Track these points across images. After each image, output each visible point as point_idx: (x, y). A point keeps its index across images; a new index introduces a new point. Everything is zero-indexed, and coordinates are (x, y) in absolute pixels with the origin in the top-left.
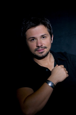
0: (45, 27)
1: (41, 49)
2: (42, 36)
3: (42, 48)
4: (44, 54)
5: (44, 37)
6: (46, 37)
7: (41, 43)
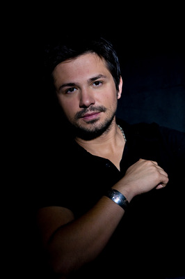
0: (98, 58)
1: (90, 112)
2: (93, 79)
3: (93, 109)
4: (99, 124)
5: (97, 83)
6: (102, 82)
7: (91, 98)
